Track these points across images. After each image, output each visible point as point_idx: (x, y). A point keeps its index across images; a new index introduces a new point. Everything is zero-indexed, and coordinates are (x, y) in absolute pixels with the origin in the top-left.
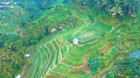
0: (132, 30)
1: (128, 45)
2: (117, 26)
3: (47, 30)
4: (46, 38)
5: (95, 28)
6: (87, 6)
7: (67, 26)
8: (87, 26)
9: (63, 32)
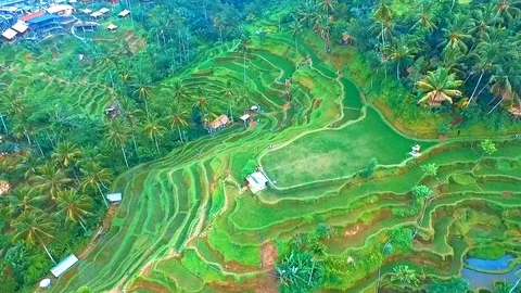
0: (500, 167)
1: (465, 228)
2: (437, 146)
3: (198, 121)
4: (188, 148)
5: (346, 141)
6: (353, 50)
7: (268, 115)
8: (325, 128)
9: (249, 133)
